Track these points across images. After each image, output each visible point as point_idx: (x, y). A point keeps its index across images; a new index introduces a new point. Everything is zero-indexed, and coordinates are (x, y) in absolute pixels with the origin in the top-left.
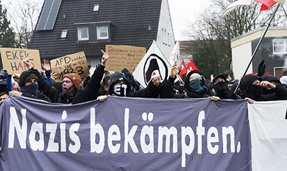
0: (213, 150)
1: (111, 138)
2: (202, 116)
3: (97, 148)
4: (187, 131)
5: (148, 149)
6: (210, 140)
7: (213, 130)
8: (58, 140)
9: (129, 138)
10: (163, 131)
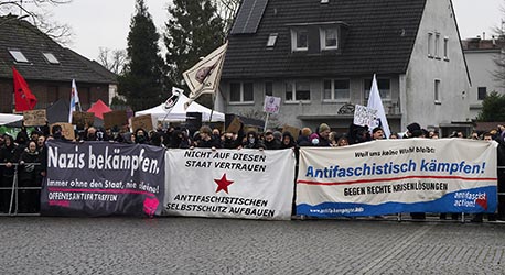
0: (145, 170)
1: (99, 161)
2: (143, 151)
3: (92, 166)
4: (135, 158)
5: (116, 167)
6: (144, 164)
7: (147, 159)
8: (73, 162)
9: (107, 162)
10: (123, 158)
